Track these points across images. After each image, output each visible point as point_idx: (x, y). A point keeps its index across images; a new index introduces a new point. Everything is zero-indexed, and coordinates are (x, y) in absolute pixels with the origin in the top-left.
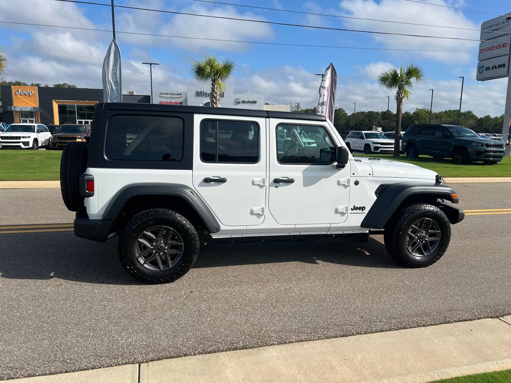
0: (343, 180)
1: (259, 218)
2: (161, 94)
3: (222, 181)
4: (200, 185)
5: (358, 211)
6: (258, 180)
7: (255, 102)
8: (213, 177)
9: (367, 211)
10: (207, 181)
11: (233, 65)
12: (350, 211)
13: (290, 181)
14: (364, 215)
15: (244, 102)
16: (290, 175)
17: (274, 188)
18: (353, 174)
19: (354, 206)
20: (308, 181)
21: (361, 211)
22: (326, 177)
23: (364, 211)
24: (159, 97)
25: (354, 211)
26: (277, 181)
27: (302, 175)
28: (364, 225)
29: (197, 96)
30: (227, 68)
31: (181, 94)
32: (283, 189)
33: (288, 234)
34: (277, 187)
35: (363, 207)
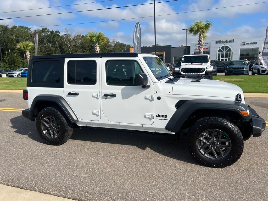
0: (148, 96)
1: (97, 117)
2: (196, 44)
3: (77, 94)
4: (67, 96)
5: (161, 118)
6: (94, 94)
7: (256, 43)
8: (73, 92)
9: (169, 118)
10: (70, 94)
11: (210, 23)
12: (155, 117)
13: (114, 96)
14: (168, 121)
15: (248, 44)
16: (114, 92)
17: (105, 99)
18: (156, 92)
19: (158, 114)
20: (125, 96)
21: (164, 118)
22: (136, 94)
23: (166, 118)
24: (195, 46)
25: (159, 118)
26: (106, 95)
27: (121, 92)
28: (167, 128)
29: (216, 43)
30: (207, 26)
31: (207, 43)
32: (110, 100)
33: (118, 128)
34: (106, 99)
35: (165, 115)
